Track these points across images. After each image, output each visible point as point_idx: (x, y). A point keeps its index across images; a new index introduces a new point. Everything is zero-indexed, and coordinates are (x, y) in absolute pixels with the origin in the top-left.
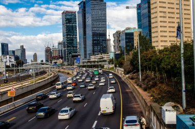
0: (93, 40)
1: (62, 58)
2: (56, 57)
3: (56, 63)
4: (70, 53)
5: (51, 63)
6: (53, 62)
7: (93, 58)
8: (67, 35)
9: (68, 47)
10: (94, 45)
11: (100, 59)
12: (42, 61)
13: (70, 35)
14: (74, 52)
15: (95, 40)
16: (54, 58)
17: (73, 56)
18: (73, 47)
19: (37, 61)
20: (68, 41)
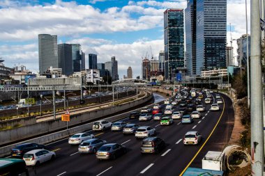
0: (206, 49)
1: (163, 74)
2: (155, 72)
3: (154, 80)
4: (173, 67)
5: (149, 80)
6: (151, 78)
7: (204, 74)
8: (170, 43)
9: (171, 59)
10: (207, 55)
11: (214, 75)
12: (138, 78)
13: (174, 42)
14: (180, 66)
15: (209, 49)
16: (153, 74)
18: (178, 58)
19: (131, 77)
20: (171, 50)
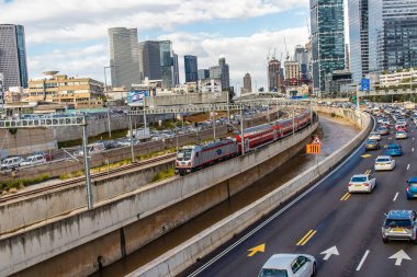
0: (386, 38)
1: (307, 81)
2: (293, 79)
3: (295, 93)
4: (328, 71)
5: (284, 92)
6: (288, 90)
7: (386, 80)
8: (322, 30)
9: (323, 57)
10: (387, 48)
11: (405, 81)
12: (262, 90)
13: (328, 29)
14: (338, 69)
15: (390, 38)
16: (290, 83)
17: (336, 77)
18: (335, 56)
19: (250, 90)
20: (323, 43)
